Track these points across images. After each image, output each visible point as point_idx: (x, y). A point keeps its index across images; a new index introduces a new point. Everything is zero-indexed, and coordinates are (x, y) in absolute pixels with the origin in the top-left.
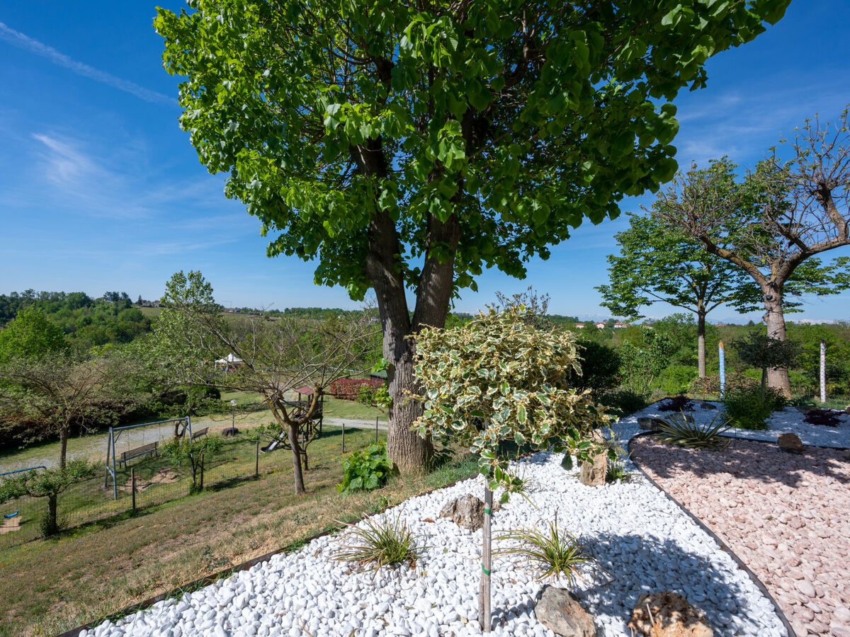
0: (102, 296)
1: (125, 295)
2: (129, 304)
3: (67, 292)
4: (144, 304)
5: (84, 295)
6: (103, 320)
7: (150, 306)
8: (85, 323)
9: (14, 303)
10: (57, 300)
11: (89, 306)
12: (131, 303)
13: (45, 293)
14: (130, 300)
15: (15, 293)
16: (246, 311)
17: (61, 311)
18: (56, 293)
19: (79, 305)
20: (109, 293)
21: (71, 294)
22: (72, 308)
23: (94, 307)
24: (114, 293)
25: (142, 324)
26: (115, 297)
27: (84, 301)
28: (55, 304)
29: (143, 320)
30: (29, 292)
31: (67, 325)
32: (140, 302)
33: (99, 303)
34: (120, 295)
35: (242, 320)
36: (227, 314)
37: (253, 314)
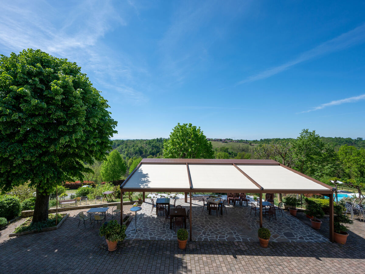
35: (239, 145)
36: (233, 143)
37: (244, 143)
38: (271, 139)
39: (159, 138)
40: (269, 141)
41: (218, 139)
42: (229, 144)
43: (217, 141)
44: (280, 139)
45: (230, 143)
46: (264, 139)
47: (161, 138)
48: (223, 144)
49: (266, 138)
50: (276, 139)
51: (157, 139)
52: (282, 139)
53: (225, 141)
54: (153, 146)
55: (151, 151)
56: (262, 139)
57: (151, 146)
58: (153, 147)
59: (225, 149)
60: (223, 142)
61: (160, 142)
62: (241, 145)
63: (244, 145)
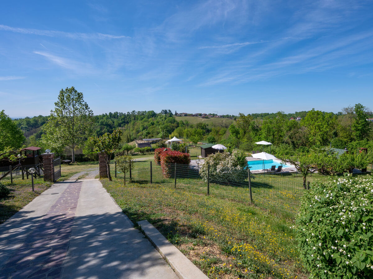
0: (160, 112)
1: (170, 111)
2: (171, 115)
3: (147, 111)
4: (178, 115)
5: (153, 111)
6: (159, 123)
7: (180, 116)
8: (151, 124)
9: (129, 117)
10: (143, 115)
11: (155, 117)
12: (172, 115)
13: (139, 112)
14: (172, 113)
15: (129, 112)
16: (228, 117)
17: (145, 119)
18: (143, 111)
19: (152, 117)
20: (163, 110)
21: (148, 112)
22: (148, 118)
23: (157, 117)
24: (165, 110)
25: (175, 124)
26: (165, 112)
27: (153, 115)
28: (142, 116)
29: (175, 123)
30: (134, 111)
31: (145, 126)
32: (176, 114)
33: (159, 115)
34: (168, 111)
35: (222, 121)
36: (215, 118)
37: (229, 118)
38: (259, 114)
39: (113, 112)
40: (257, 116)
41: (197, 114)
42: (210, 120)
43: (196, 116)
44: (268, 114)
45: (212, 118)
46: (252, 114)
47: (117, 113)
48: (203, 120)
49: (255, 113)
50: (265, 113)
51: (110, 114)
52: (270, 114)
53: (206, 116)
54: (102, 124)
55: (99, 131)
56: (250, 114)
57: (100, 123)
58: (102, 126)
59: (203, 126)
60: (203, 117)
61: (115, 118)
62: (224, 120)
63: (227, 121)
